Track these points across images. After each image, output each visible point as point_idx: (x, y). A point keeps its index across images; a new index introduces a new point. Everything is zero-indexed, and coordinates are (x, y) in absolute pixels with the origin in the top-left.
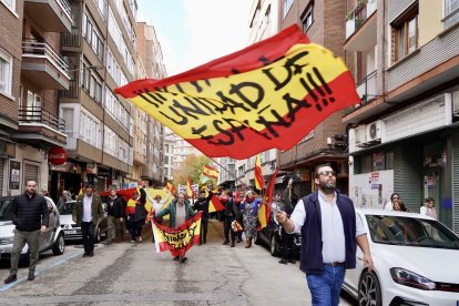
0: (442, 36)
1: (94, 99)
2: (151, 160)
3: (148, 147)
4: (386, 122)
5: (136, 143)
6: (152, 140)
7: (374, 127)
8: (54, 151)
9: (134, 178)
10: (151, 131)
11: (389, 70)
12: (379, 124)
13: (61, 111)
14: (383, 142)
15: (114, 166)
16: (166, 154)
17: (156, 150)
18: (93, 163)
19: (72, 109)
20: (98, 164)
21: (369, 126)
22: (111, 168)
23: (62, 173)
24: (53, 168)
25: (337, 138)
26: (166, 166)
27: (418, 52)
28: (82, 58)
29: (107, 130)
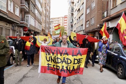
0: (121, 4)
1: (33, 13)
2: (46, 28)
3: (45, 25)
4: (111, 22)
5: (42, 23)
6: (46, 22)
7: (108, 23)
8: (24, 28)
9: (41, 34)
10: (46, 19)
11: (111, 9)
12: (109, 23)
13: (25, 17)
14: (110, 27)
15: (37, 31)
16: (50, 26)
17: (48, 25)
18: (33, 30)
19: (28, 16)
20: (34, 31)
21: (107, 23)
22: (37, 32)
23: (26, 33)
24: (24, 32)
25: (100, 25)
26: (50, 30)
27: (117, 6)
28: (31, 2)
29: (36, 21)
